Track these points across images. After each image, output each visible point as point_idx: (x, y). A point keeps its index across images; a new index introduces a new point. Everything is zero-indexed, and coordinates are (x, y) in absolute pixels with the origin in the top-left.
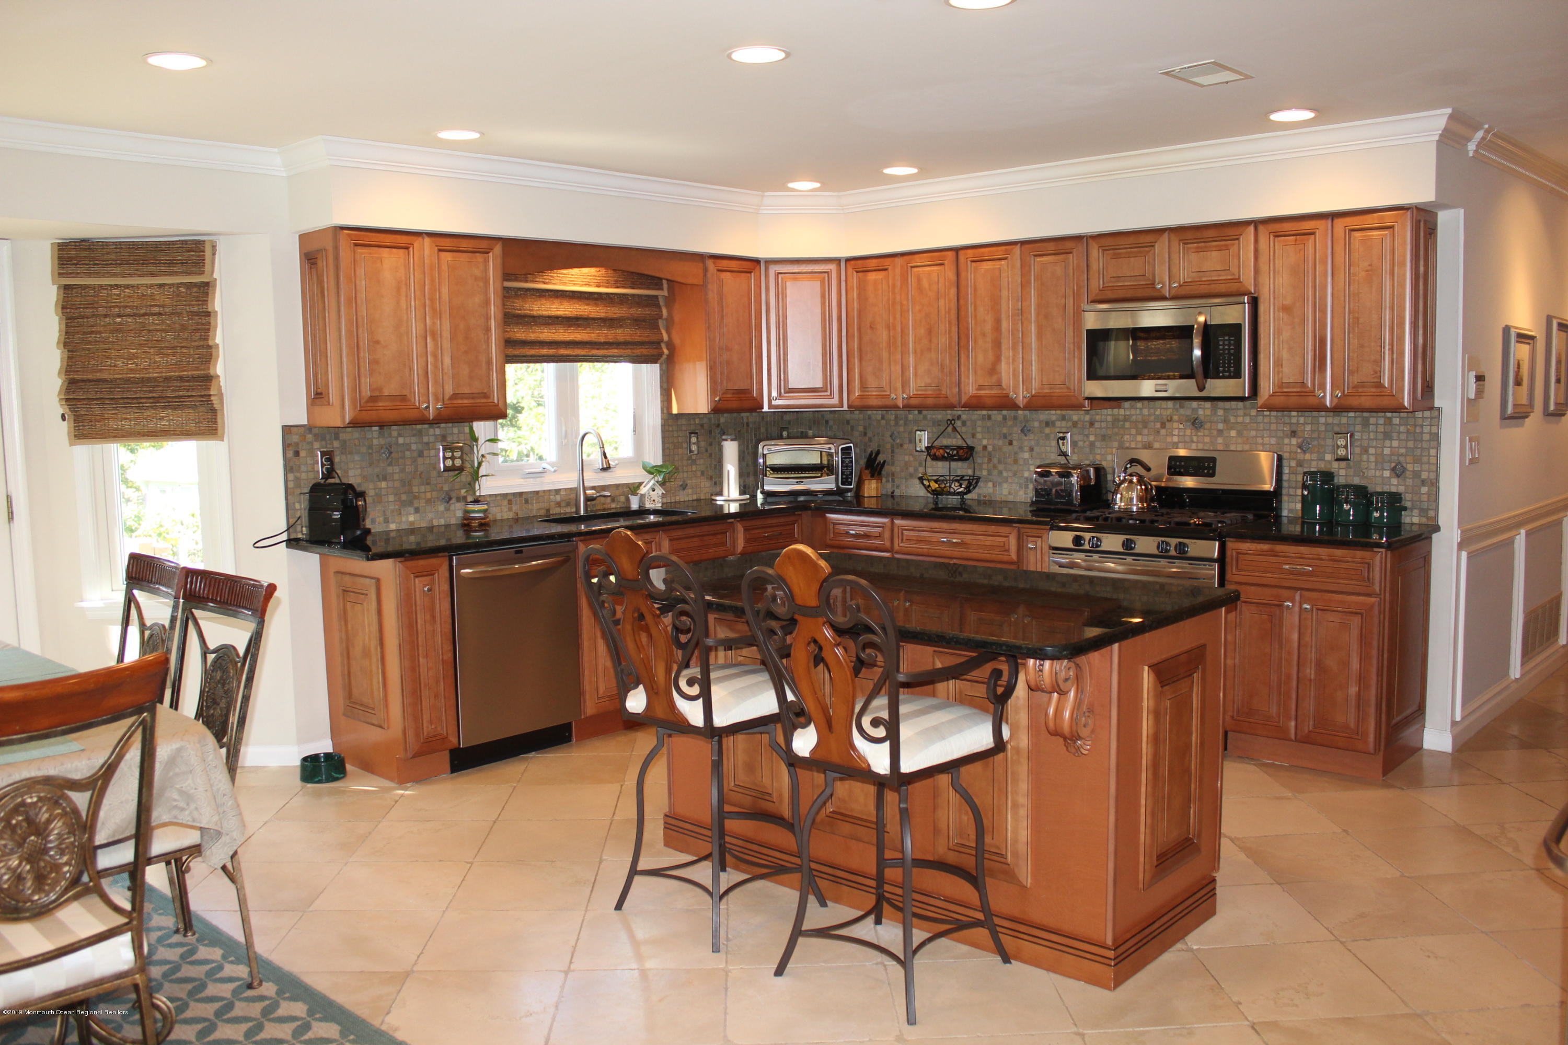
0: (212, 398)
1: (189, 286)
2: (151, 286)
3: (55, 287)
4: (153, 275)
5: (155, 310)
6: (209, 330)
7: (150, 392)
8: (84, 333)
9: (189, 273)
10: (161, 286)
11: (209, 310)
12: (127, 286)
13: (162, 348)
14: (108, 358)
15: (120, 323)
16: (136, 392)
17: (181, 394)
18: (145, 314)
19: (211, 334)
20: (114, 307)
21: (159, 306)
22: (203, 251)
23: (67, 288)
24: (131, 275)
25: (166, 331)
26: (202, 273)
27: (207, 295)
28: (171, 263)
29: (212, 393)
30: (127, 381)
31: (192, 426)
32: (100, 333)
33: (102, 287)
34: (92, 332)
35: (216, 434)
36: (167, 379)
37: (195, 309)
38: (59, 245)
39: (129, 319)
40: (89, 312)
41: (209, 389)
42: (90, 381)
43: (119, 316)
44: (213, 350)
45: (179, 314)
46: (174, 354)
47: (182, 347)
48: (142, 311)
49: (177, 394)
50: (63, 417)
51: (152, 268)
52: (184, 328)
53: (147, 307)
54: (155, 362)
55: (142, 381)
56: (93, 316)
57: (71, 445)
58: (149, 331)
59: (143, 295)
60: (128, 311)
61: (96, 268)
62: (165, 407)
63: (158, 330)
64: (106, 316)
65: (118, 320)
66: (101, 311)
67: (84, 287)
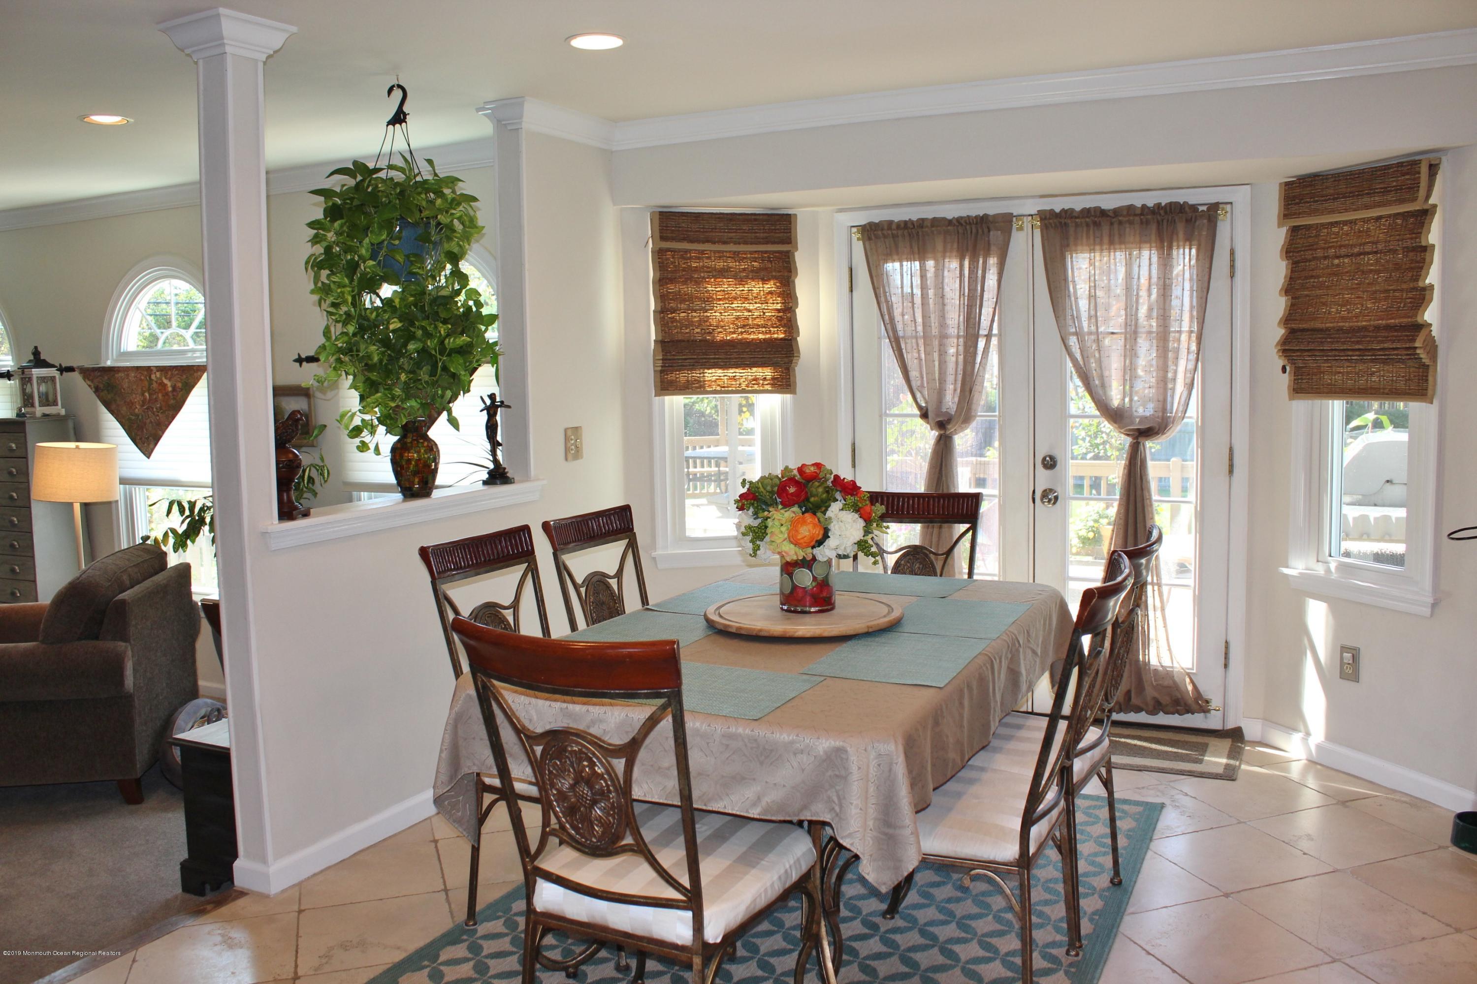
0: (1418, 351)
1: (1405, 215)
2: (1365, 221)
3: (1284, 230)
4: (1367, 207)
5: (1368, 248)
6: (1422, 268)
7: (1358, 343)
8: (1306, 278)
9: (1401, 201)
10: (1379, 218)
11: (1423, 244)
12: (1345, 223)
13: (1375, 292)
14: (1324, 304)
15: (1338, 266)
16: (1344, 343)
17: (1386, 345)
18: (1360, 254)
19: (1423, 273)
20: (1331, 247)
21: (1373, 243)
22: (1419, 173)
23: (1294, 231)
24: (1346, 210)
25: (1378, 272)
26: (1415, 199)
27: (1422, 224)
28: (1386, 191)
29: (1417, 344)
30: (1340, 330)
31: (1401, 385)
32: (1318, 277)
33: (1322, 225)
34: (1312, 277)
35: (1425, 395)
36: (1377, 328)
37: (1408, 243)
38: (1287, 184)
39: (1346, 260)
40: (1308, 255)
41: (1414, 340)
42: (1307, 330)
43: (1338, 257)
44: (1427, 292)
45: (1394, 251)
46: (1386, 299)
47: (1394, 291)
48: (1356, 250)
49: (1382, 346)
50: (1284, 370)
51: (1366, 200)
52: (1397, 267)
53: (1361, 245)
54: (1367, 308)
55: (1353, 331)
56: (1315, 258)
57: (1291, 398)
58: (1363, 272)
59: (1360, 232)
60: (1343, 251)
61: (1314, 206)
62: (1372, 361)
63: (1371, 271)
64: (1325, 258)
65: (1336, 261)
66: (1320, 253)
67: (1308, 227)
